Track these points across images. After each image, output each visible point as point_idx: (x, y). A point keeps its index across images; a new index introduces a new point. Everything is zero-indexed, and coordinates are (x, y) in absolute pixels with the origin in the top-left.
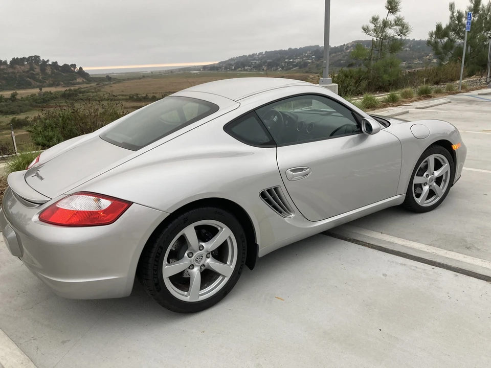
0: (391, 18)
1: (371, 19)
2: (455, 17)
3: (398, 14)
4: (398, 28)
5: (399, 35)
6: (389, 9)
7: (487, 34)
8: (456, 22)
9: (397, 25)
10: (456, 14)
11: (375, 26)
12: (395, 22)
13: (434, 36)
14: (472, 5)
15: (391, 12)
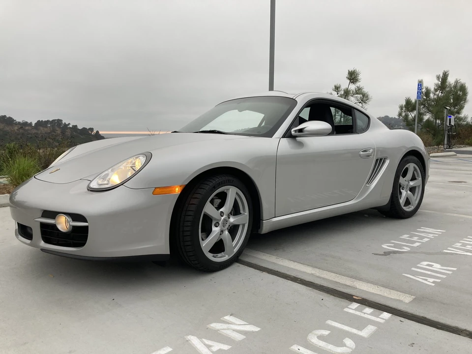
0: (353, 87)
1: (334, 87)
2: (424, 93)
3: (358, 84)
4: (359, 96)
5: (360, 103)
6: (350, 80)
7: (455, 108)
8: (424, 97)
9: (357, 94)
10: (424, 90)
11: (338, 94)
12: (356, 91)
13: (404, 109)
14: (440, 83)
15: (352, 82)
